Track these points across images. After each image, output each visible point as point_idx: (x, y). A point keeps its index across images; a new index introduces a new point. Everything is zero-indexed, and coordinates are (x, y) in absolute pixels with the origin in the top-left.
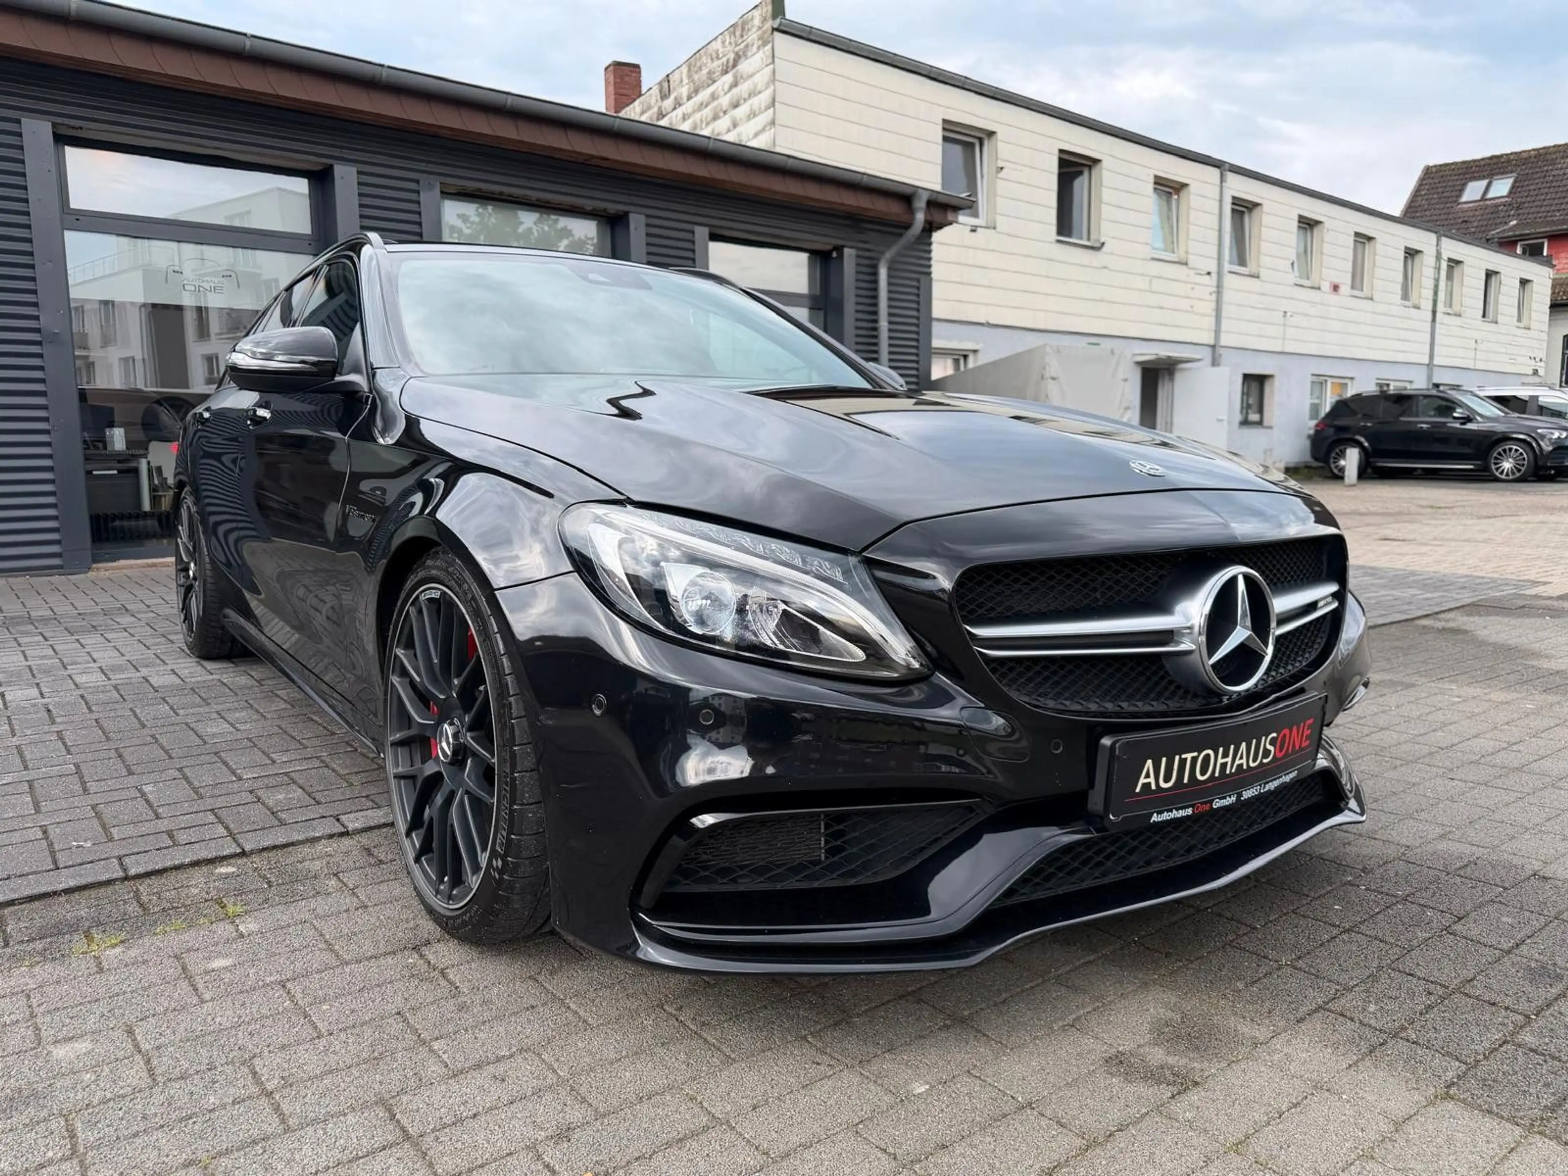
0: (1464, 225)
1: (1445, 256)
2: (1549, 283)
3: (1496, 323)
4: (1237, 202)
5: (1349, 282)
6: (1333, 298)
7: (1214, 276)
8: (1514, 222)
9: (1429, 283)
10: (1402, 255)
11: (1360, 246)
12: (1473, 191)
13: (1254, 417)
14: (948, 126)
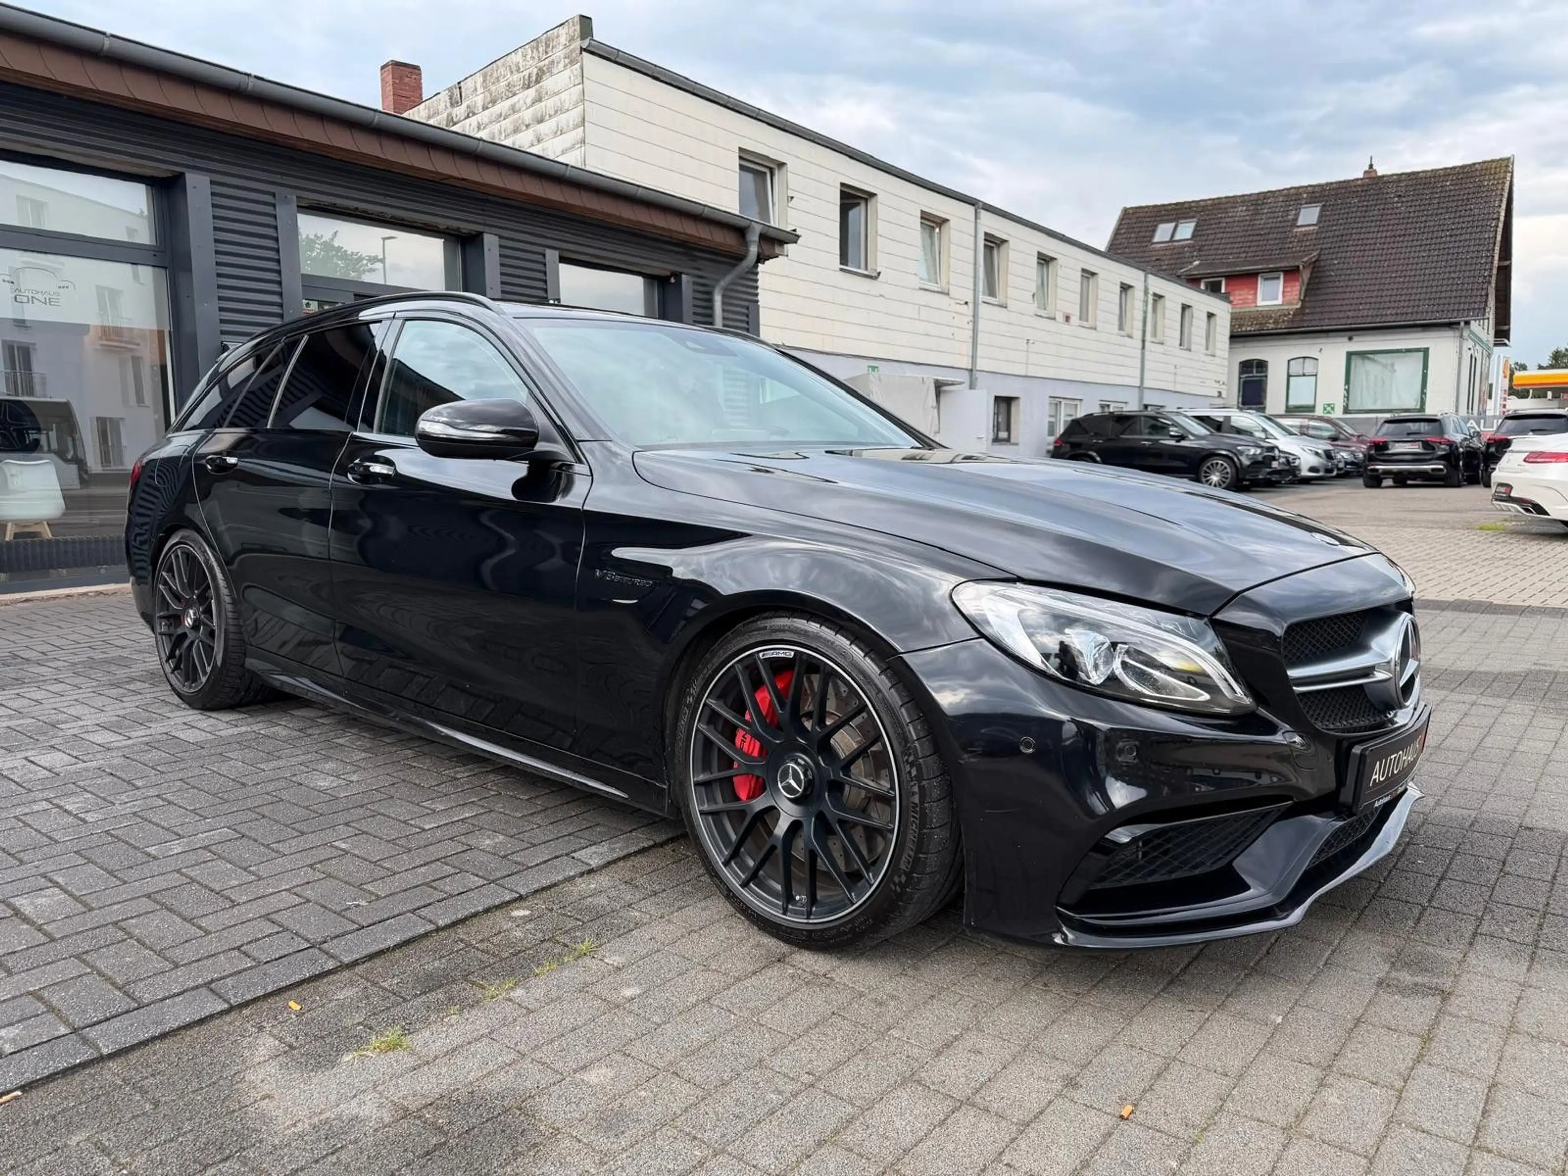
0: (1157, 263)
1: (1151, 292)
2: (1229, 317)
3: (1190, 350)
4: (989, 237)
5: (1078, 314)
6: (1066, 328)
7: (971, 305)
8: (1197, 263)
9: (1139, 315)
10: (1118, 289)
11: (1085, 281)
12: (1163, 233)
13: (1003, 435)
14: (744, 156)
